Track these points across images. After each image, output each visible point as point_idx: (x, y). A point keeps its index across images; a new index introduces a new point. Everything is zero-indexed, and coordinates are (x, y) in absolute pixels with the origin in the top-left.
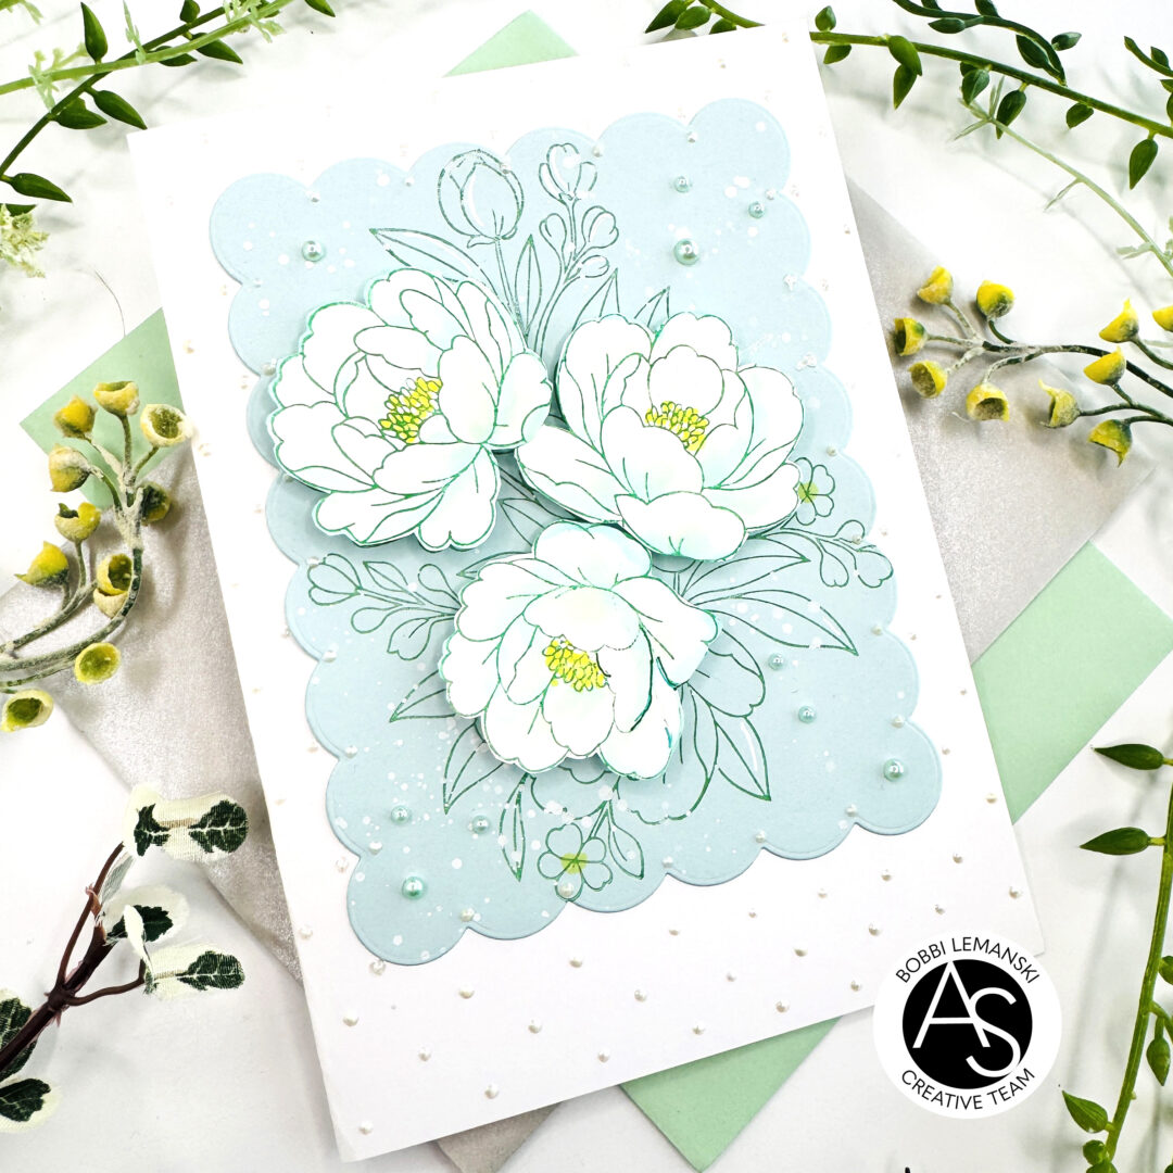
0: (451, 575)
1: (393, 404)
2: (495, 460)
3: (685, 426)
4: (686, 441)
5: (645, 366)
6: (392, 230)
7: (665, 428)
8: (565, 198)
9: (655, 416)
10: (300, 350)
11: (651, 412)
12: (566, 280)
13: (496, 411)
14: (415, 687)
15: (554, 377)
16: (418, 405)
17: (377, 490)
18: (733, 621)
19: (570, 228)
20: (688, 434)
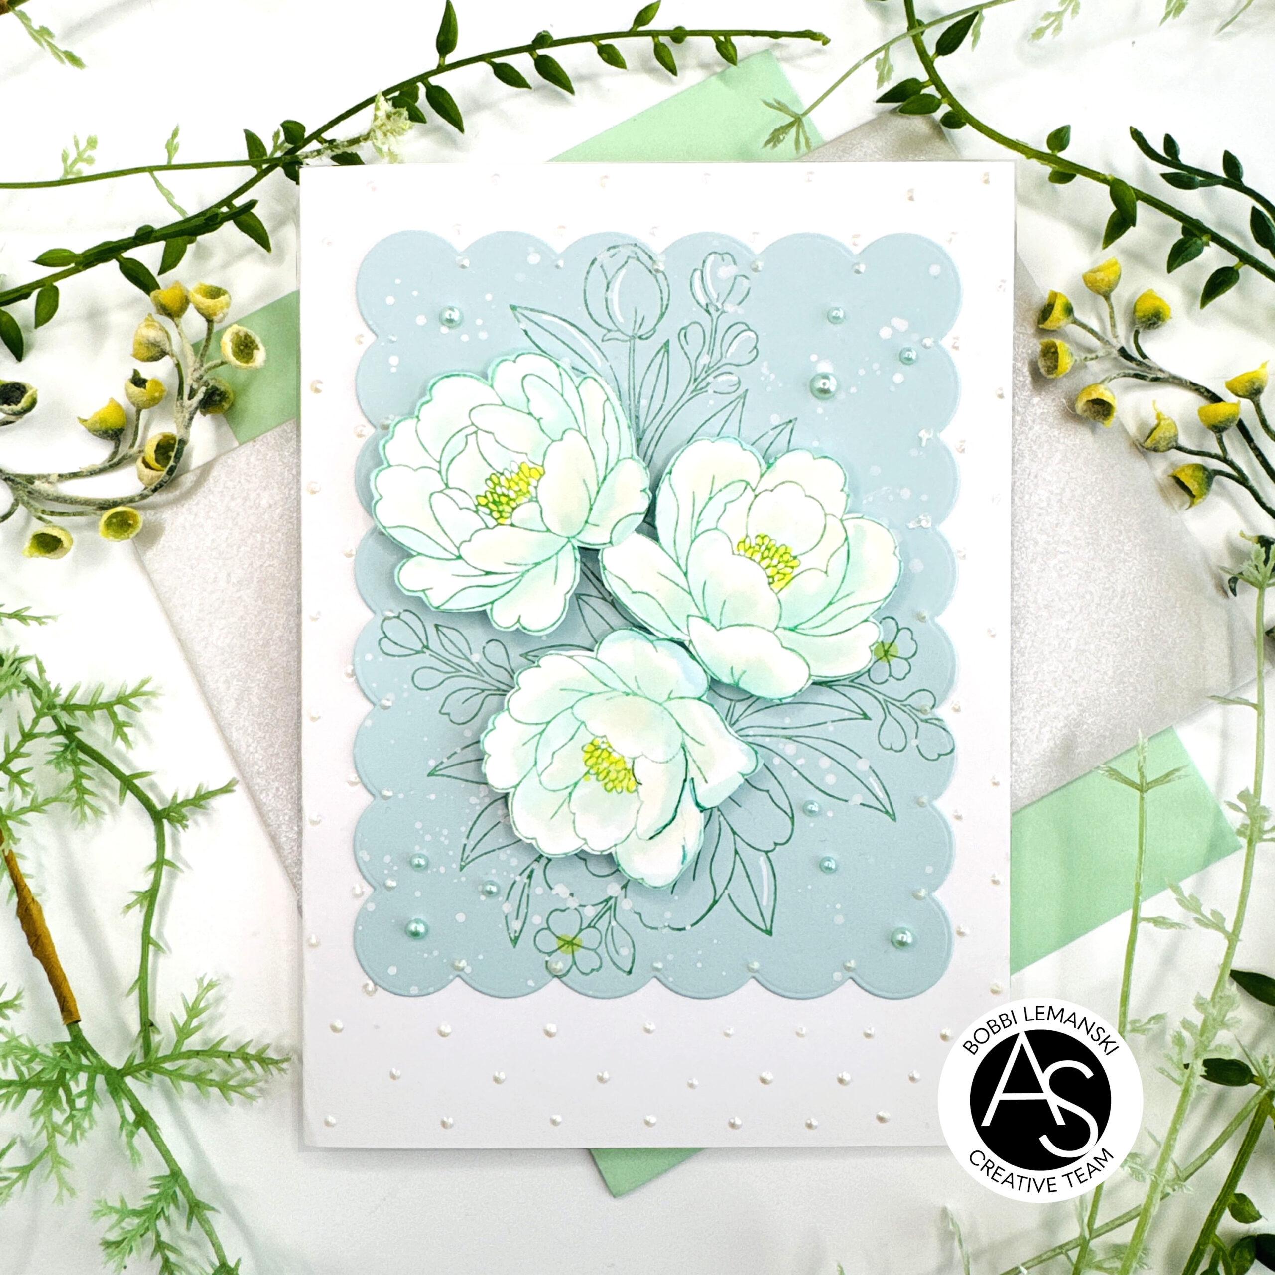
0: (515, 653)
1: (493, 482)
2: (578, 557)
3: (775, 562)
4: (773, 577)
5: (749, 494)
6: (532, 310)
7: (754, 561)
8: (712, 310)
9: (747, 547)
10: (416, 413)
11: (744, 542)
12: (692, 392)
13: (591, 509)
14: (458, 750)
15: (654, 487)
16: (517, 488)
17: (460, 561)
18: (777, 760)
19: (710, 340)
20: (776, 570)
